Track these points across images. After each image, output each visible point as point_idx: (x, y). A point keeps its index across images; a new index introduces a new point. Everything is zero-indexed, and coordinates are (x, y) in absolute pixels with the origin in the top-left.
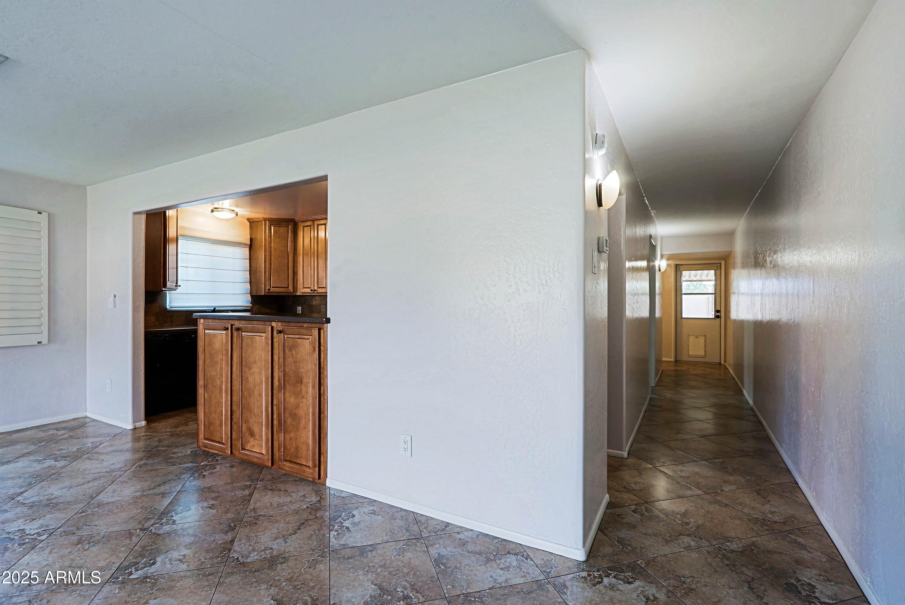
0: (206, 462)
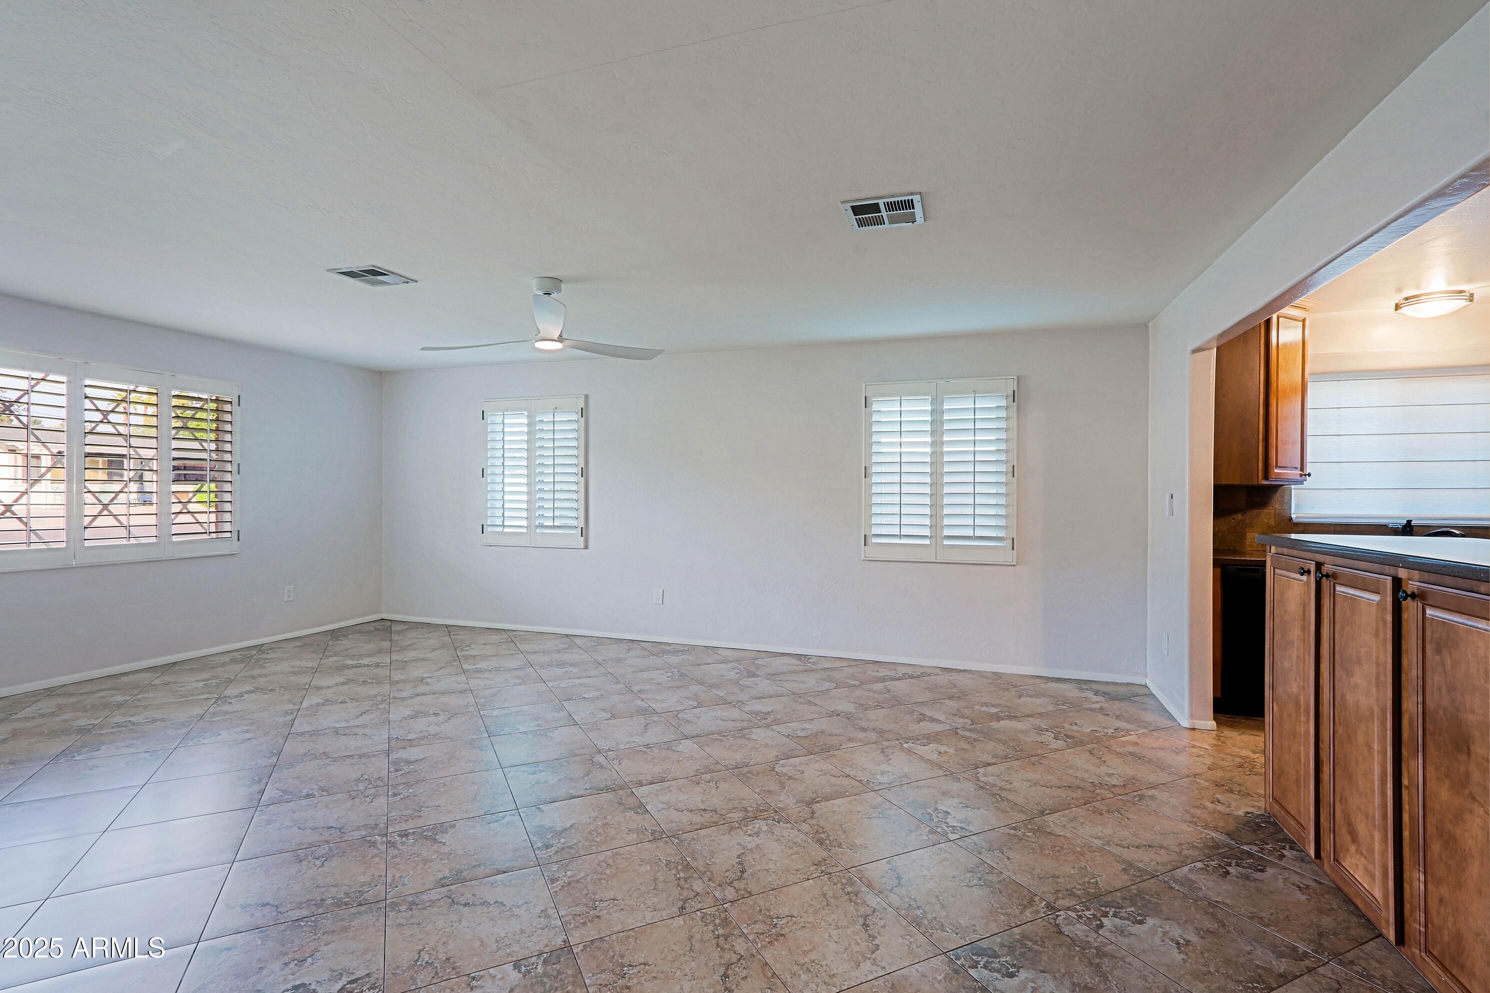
0: (1255, 848)
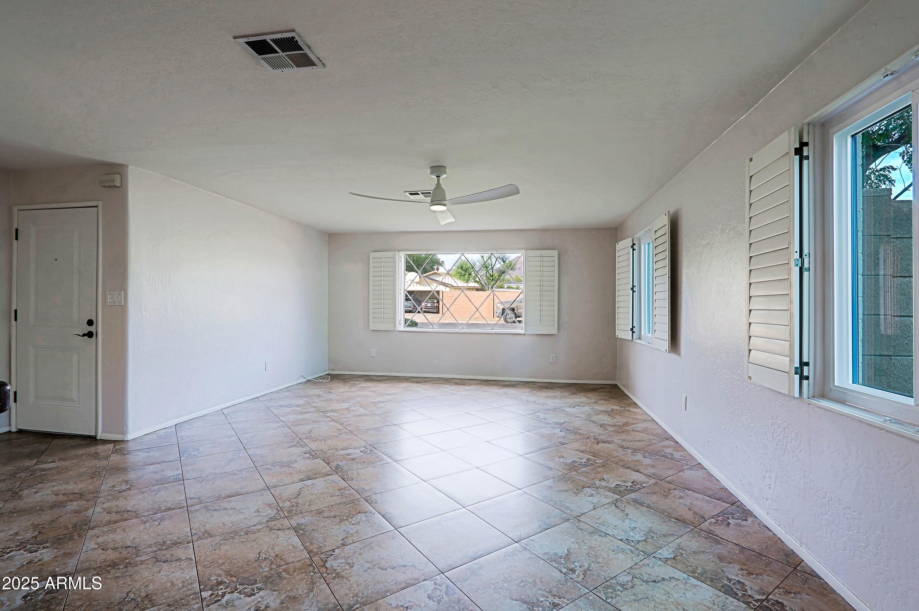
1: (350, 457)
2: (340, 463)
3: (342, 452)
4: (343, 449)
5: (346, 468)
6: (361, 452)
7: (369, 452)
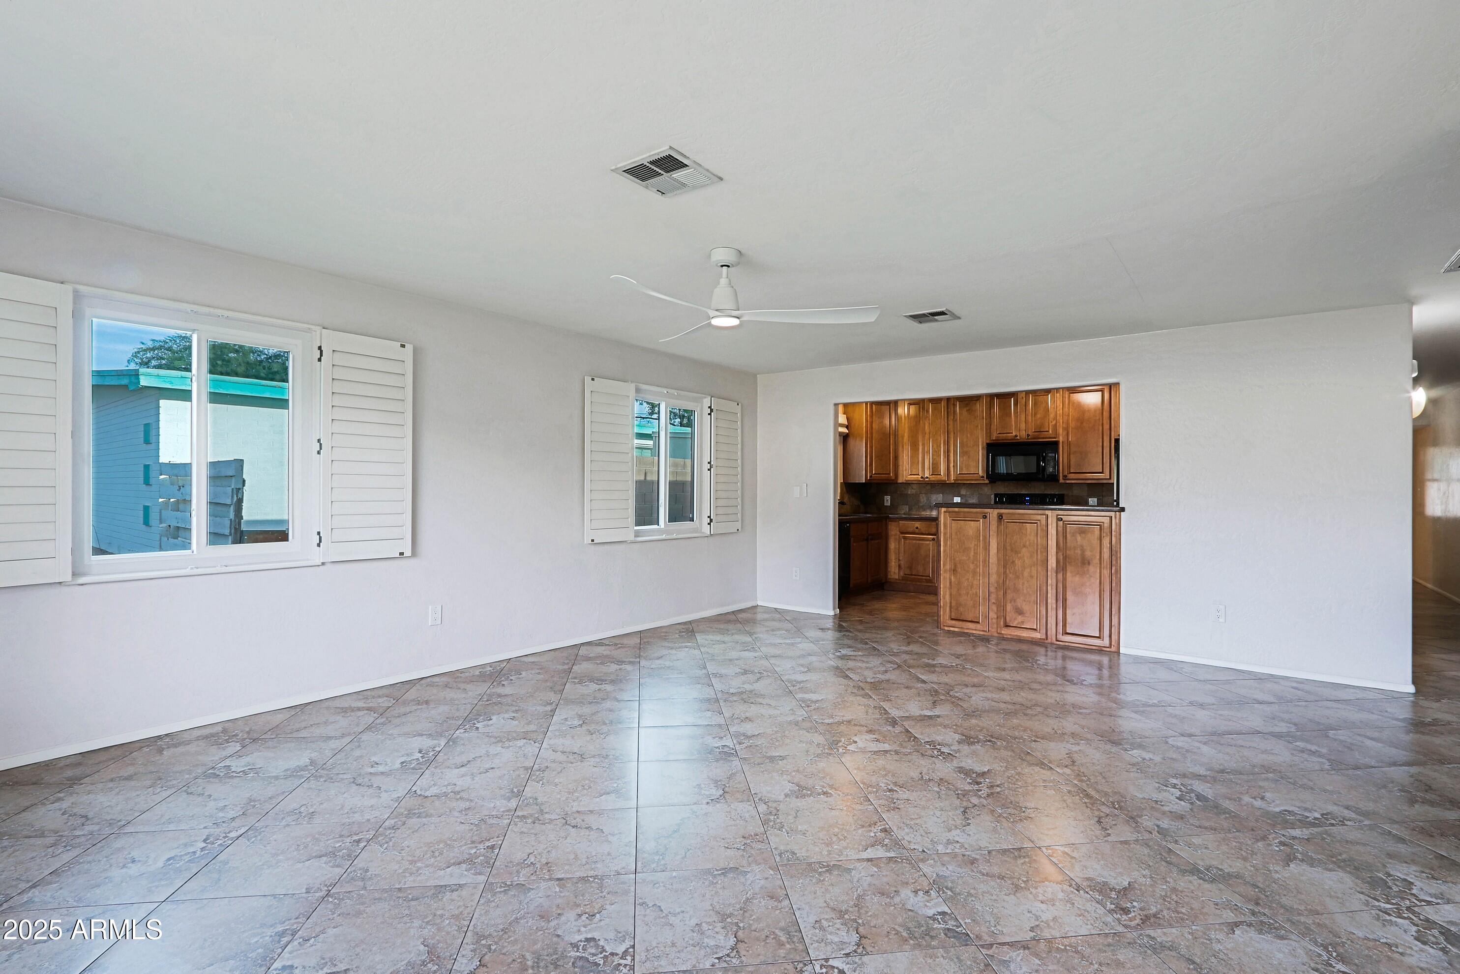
1: (874, 736)
2: (890, 728)
3: (887, 747)
4: (886, 752)
5: (882, 722)
6: (856, 742)
7: (843, 740)
